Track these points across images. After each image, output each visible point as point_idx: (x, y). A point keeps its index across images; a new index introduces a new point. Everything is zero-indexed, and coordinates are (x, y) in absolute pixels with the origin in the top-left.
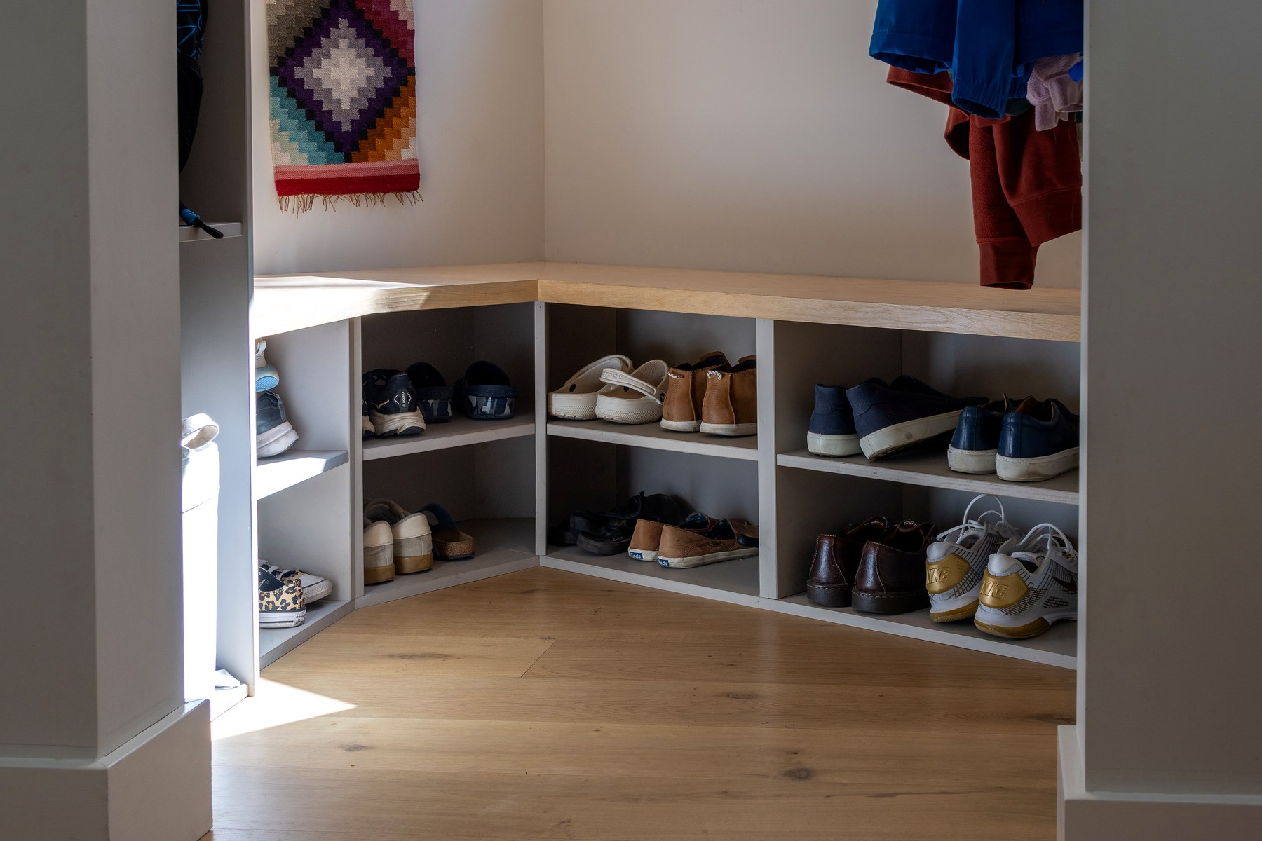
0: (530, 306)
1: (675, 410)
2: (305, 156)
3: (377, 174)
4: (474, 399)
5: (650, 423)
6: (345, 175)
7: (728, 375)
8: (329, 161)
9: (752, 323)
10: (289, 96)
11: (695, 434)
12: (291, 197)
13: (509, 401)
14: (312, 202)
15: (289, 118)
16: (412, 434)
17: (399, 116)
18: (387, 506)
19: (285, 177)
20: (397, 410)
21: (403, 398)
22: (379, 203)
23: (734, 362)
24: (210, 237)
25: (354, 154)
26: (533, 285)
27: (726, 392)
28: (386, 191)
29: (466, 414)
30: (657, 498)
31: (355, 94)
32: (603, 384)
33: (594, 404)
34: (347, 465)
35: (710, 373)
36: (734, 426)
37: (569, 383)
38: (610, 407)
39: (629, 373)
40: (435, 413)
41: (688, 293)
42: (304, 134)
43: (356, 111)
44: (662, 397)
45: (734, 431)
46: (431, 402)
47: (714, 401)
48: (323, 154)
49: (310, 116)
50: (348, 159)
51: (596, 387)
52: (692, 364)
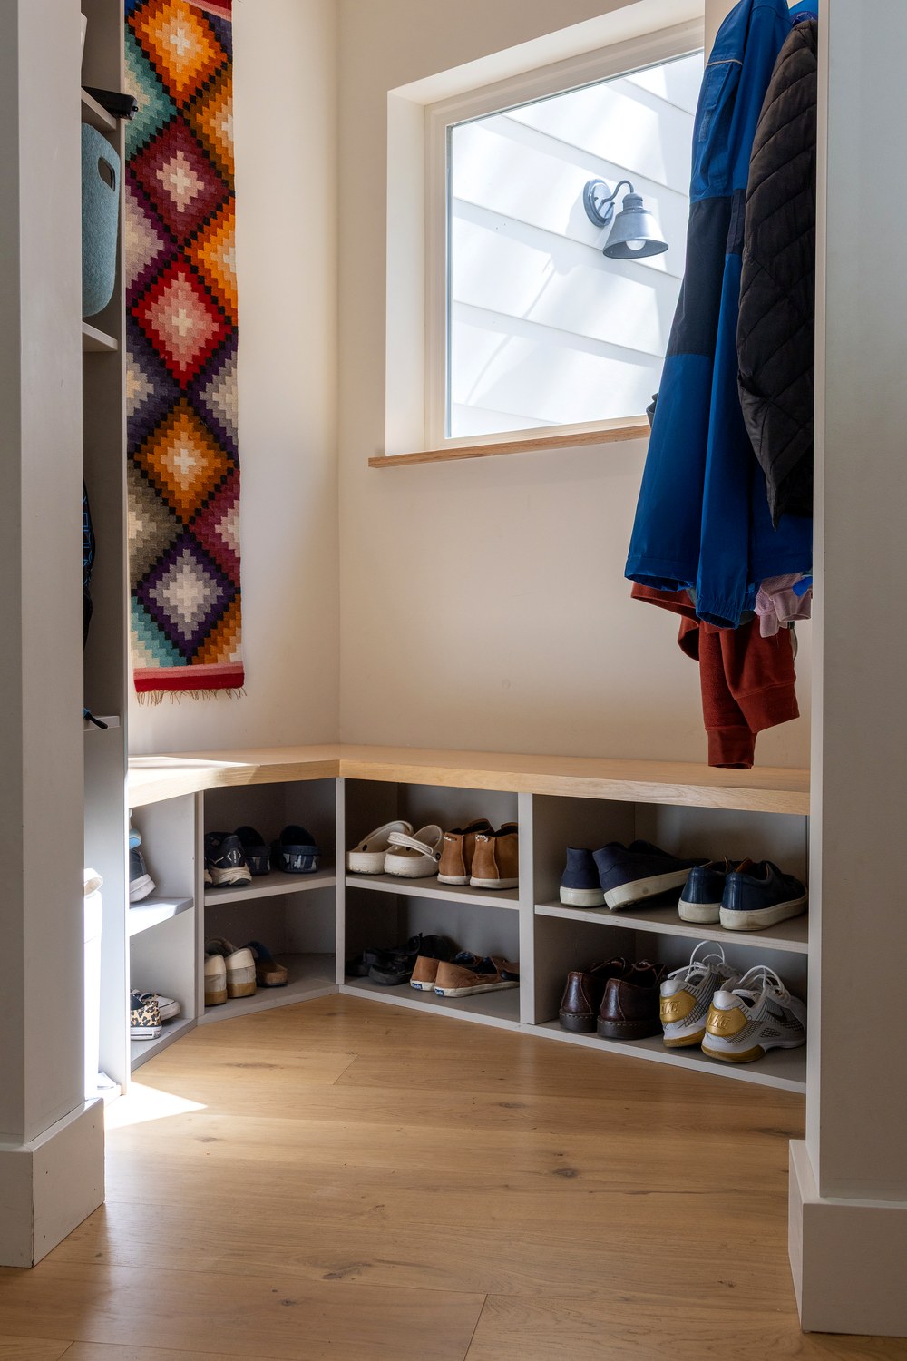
0: (333, 781)
1: (450, 867)
2: (157, 660)
3: (211, 674)
4: (287, 856)
5: (429, 877)
6: (187, 675)
7: (493, 839)
8: (176, 664)
9: (515, 796)
10: (145, 612)
11: (466, 887)
12: (146, 693)
13: (315, 858)
14: (162, 697)
15: (145, 630)
16: (241, 884)
17: (228, 627)
18: (220, 943)
19: (142, 677)
20: (230, 865)
21: (234, 855)
22: (213, 697)
23: (497, 828)
24: (97, 728)
25: (194, 658)
26: (337, 763)
27: (491, 852)
28: (218, 687)
29: (280, 868)
30: (431, 939)
31: (195, 610)
32: (390, 845)
33: (383, 861)
34: (193, 909)
35: (479, 837)
36: (498, 880)
37: (362, 844)
38: (396, 864)
39: (411, 836)
40: (258, 868)
41: (462, 771)
42: (157, 642)
43: (195, 623)
44: (438, 856)
45: (498, 885)
46: (254, 858)
47: (482, 860)
48: (171, 658)
49: (161, 628)
50: (189, 662)
51: (384, 847)
52: (463, 829)
